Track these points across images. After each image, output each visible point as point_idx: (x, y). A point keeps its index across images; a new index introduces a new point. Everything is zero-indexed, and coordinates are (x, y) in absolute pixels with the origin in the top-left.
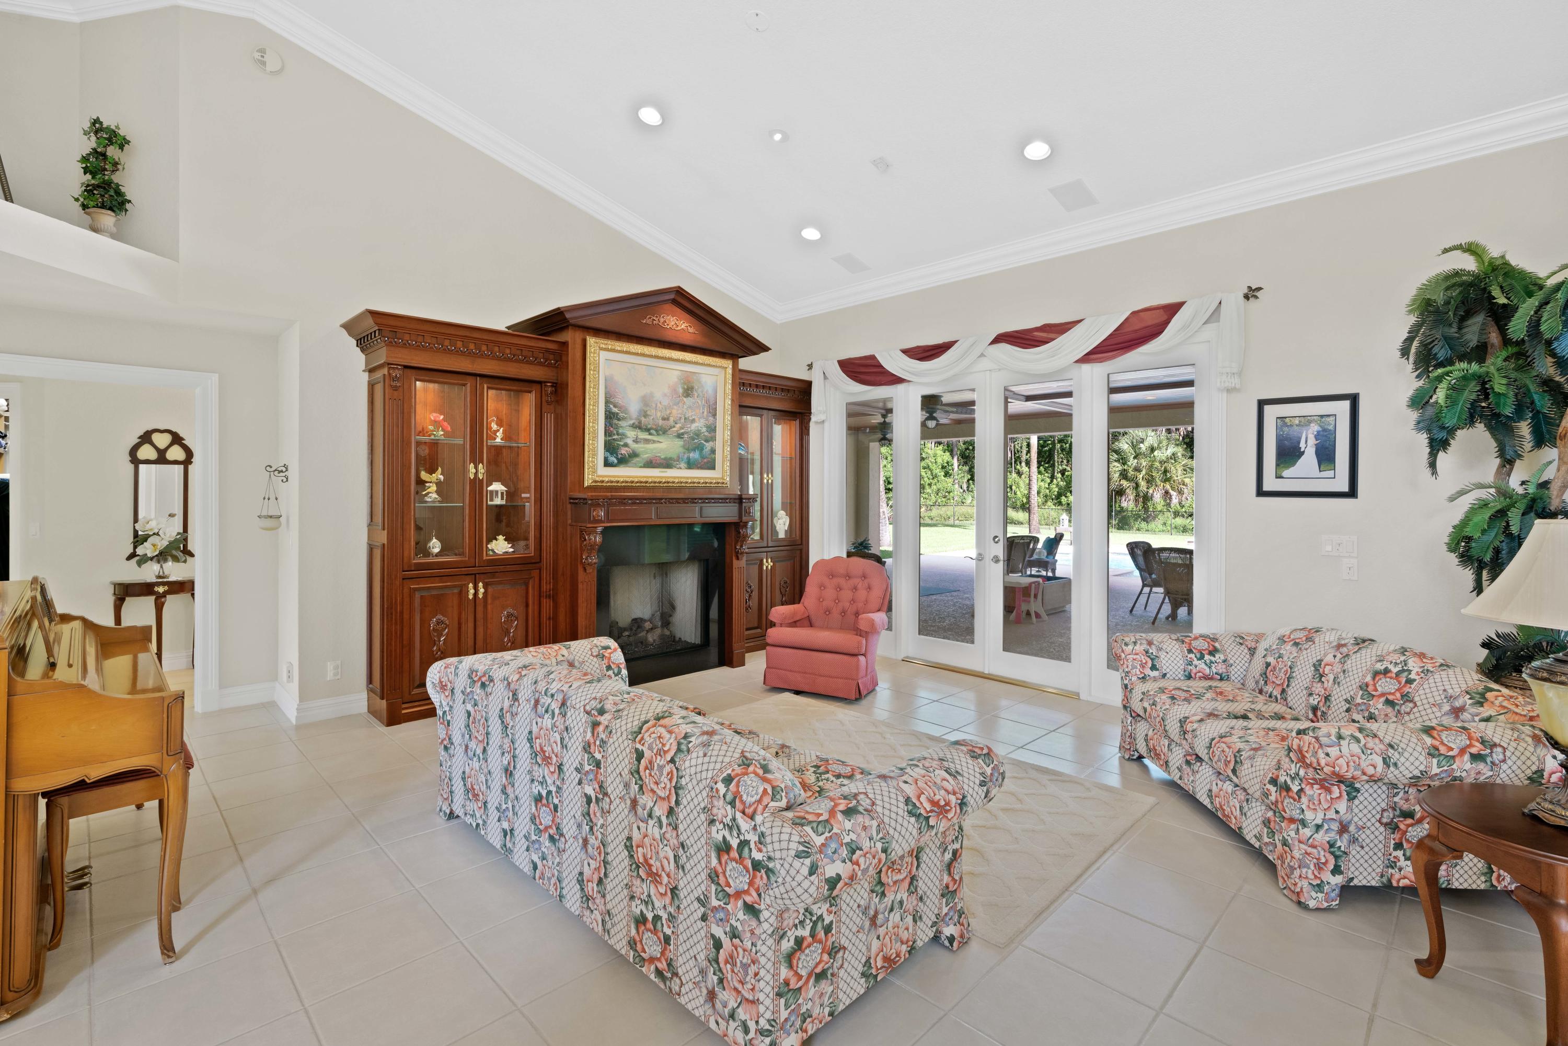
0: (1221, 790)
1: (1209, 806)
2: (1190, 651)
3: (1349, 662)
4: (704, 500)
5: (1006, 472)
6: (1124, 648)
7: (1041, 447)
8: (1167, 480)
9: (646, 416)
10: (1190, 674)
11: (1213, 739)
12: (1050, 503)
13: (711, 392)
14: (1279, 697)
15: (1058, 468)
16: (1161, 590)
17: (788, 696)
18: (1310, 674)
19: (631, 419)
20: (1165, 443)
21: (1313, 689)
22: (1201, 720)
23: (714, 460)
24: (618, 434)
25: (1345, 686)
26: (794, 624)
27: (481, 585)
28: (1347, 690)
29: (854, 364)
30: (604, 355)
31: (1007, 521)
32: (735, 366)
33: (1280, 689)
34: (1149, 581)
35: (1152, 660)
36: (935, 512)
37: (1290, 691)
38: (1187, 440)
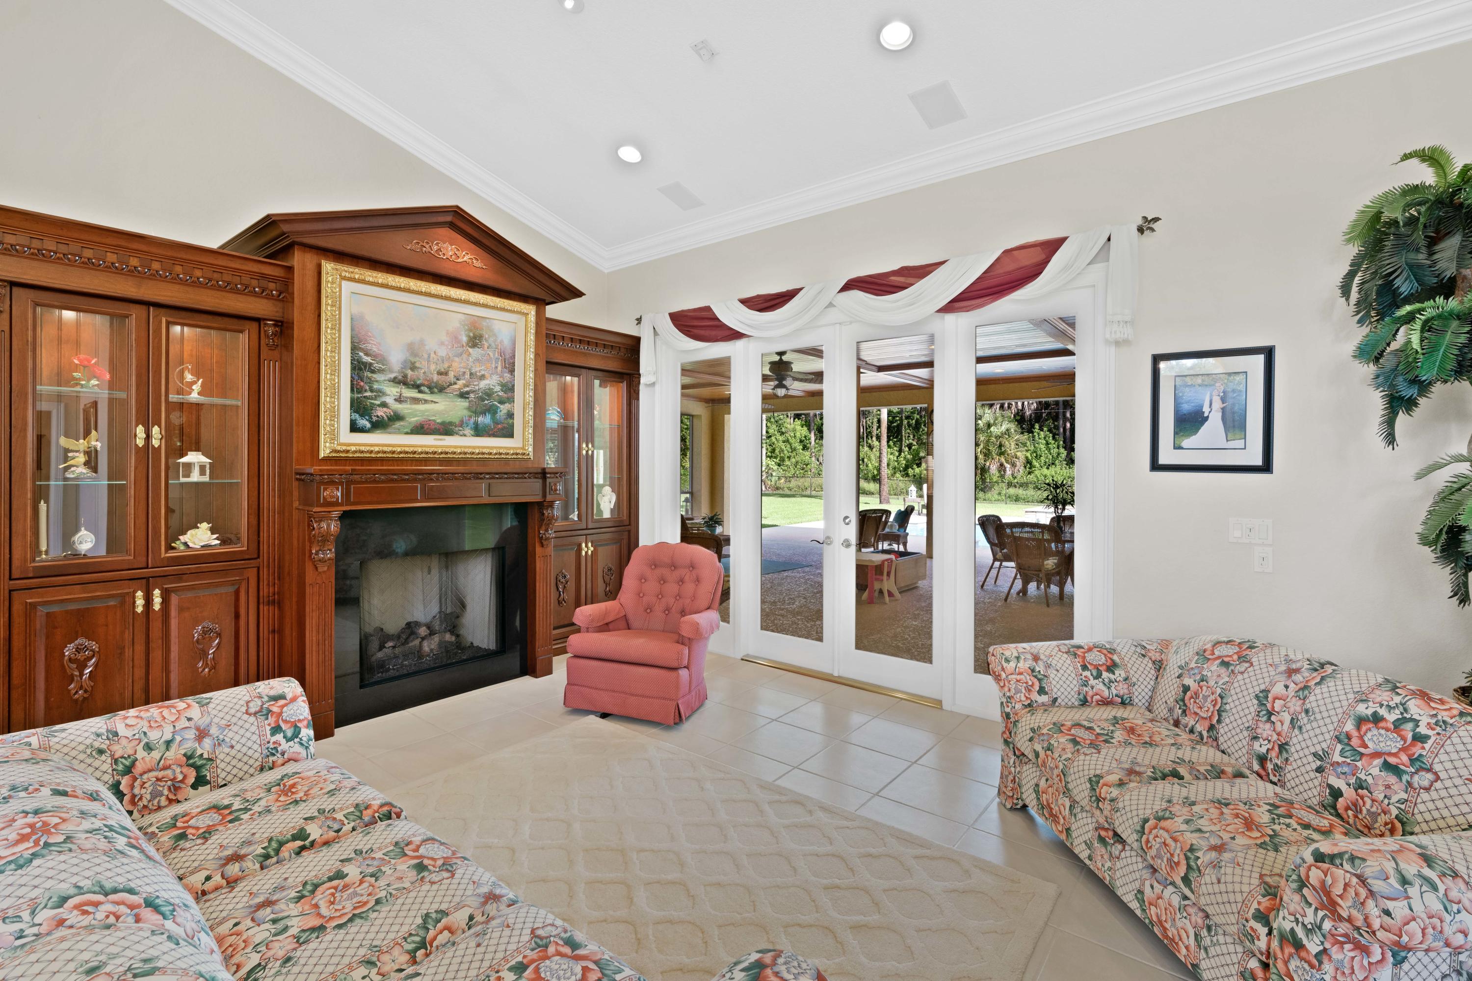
0: (1160, 897)
1: (1138, 912)
2: (1085, 668)
3: (1312, 698)
4: (493, 475)
5: (859, 444)
6: (1005, 665)
7: (890, 422)
8: (1001, 454)
9: (413, 368)
10: (1085, 697)
11: (1146, 821)
12: (898, 475)
13: (507, 342)
14: (1205, 734)
15: (906, 442)
16: (1012, 564)
17: (593, 720)
18: (1252, 709)
19: (391, 371)
20: (1000, 419)
21: (1259, 731)
22: (1121, 784)
23: (512, 426)
24: (372, 390)
25: (1312, 733)
26: (605, 627)
27: (157, 592)
28: (1315, 740)
29: (686, 316)
30: (347, 287)
31: (859, 492)
32: (540, 314)
33: (1207, 724)
34: (999, 555)
35: (1040, 680)
36: (793, 483)
37: (1222, 729)
38: (1018, 418)
